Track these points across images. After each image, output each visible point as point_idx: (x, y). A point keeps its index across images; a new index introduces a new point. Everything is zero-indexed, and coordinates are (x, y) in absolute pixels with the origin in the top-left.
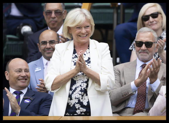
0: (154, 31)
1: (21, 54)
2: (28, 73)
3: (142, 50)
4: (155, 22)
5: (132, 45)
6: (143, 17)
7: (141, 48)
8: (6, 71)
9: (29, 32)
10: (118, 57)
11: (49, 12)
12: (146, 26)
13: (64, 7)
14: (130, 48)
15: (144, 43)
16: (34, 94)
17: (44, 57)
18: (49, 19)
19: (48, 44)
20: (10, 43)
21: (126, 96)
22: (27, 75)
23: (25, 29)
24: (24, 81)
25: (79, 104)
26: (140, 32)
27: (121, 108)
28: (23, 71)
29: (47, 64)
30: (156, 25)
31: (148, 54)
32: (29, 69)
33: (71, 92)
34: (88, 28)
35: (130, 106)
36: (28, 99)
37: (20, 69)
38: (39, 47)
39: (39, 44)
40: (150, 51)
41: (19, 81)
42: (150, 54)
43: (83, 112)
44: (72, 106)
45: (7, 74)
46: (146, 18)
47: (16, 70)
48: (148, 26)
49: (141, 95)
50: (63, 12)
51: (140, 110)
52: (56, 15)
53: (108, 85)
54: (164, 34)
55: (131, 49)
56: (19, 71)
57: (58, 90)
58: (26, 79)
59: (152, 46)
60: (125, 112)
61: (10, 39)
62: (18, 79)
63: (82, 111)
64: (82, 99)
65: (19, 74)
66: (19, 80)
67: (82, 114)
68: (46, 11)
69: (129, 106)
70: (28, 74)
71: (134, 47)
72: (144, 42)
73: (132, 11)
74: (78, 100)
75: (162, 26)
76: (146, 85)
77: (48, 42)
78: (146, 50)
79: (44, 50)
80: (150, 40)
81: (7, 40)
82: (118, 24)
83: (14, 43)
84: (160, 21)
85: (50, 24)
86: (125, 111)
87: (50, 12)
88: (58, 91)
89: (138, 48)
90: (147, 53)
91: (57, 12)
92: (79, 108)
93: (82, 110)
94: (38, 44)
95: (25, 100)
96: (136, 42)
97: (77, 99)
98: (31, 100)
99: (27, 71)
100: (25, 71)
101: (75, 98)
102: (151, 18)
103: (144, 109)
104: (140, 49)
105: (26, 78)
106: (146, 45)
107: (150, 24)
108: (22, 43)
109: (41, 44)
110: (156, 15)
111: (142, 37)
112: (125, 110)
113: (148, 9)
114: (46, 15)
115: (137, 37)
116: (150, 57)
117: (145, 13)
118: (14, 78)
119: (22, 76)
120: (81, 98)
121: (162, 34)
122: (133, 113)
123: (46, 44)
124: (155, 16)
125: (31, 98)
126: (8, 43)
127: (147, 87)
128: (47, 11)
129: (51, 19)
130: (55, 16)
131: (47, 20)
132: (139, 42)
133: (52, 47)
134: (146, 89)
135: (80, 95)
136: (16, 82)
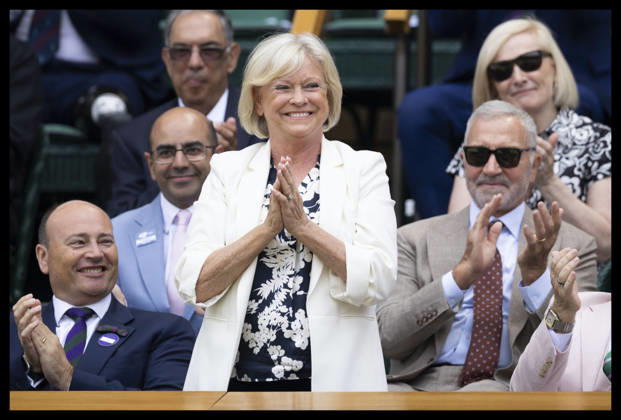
0: (526, 114)
1: (90, 188)
2: (109, 246)
3: (486, 175)
4: (530, 85)
5: (457, 157)
6: (493, 68)
7: (485, 169)
8: (39, 245)
9: (118, 114)
10: (410, 197)
11: (182, 50)
12: (501, 96)
13: (232, 34)
14: (450, 169)
15: (495, 152)
16: (131, 317)
17: (165, 196)
18: (181, 71)
19: (179, 155)
20: (54, 150)
21: (430, 321)
22: (106, 255)
23: (103, 104)
24: (96, 272)
25: (279, 347)
26: (479, 116)
27: (420, 364)
28: (93, 241)
29: (175, 221)
30: (534, 92)
31: (507, 187)
32: (112, 236)
33: (255, 306)
34: (315, 89)
35: (448, 360)
36: (111, 334)
37: (82, 235)
38: (152, 164)
39: (151, 153)
40: (513, 180)
41: (79, 274)
42: (513, 187)
43: (292, 371)
44: (257, 351)
45: (44, 254)
46: (500, 70)
47: (70, 237)
48: (509, 97)
49: (487, 323)
50: (228, 50)
51: (482, 371)
52: (204, 60)
53: (372, 281)
54: (560, 123)
55: (453, 171)
56: (81, 242)
57: (218, 298)
58: (104, 269)
59: (521, 162)
60: (433, 379)
61: (57, 139)
62: (76, 267)
63: (288, 369)
64: (289, 328)
65: (80, 252)
66: (80, 271)
67: (289, 378)
68: (171, 46)
69: (445, 358)
70: (109, 250)
71: (462, 163)
72: (493, 148)
73: (455, 47)
74: (277, 334)
75: (554, 97)
76: (501, 290)
77: (179, 147)
78: (499, 175)
79: (167, 175)
80: (513, 140)
81: (47, 140)
82: (409, 89)
83: (70, 150)
84: (549, 80)
85: (185, 87)
86: (434, 375)
87: (184, 50)
88: (219, 301)
89: (474, 170)
90: (504, 184)
91: (207, 49)
92: (279, 359)
93: (288, 365)
94: (147, 154)
95: (100, 337)
96: (466, 149)
97: (274, 328)
98: (120, 336)
99: (107, 241)
100: (98, 243)
101: (269, 326)
102: (517, 70)
103: (497, 370)
104: (481, 172)
105: (103, 264)
106: (498, 160)
107: (514, 89)
108: (93, 149)
109: (156, 153)
110: (534, 61)
111: (487, 132)
112: (433, 371)
113: (508, 39)
114: (173, 58)
115: (470, 133)
116: (513, 199)
117: (497, 55)
118: (65, 265)
119: (89, 258)
120: (287, 326)
121: (556, 121)
122: (459, 381)
123: (174, 154)
124: (530, 62)
125: (120, 332)
126: (49, 149)
127: (503, 299)
128: (176, 44)
129: (188, 73)
130: (202, 64)
131: (176, 76)
132: (475, 150)
133: (191, 164)
134: (501, 302)
135: (283, 314)
136: (73, 280)
